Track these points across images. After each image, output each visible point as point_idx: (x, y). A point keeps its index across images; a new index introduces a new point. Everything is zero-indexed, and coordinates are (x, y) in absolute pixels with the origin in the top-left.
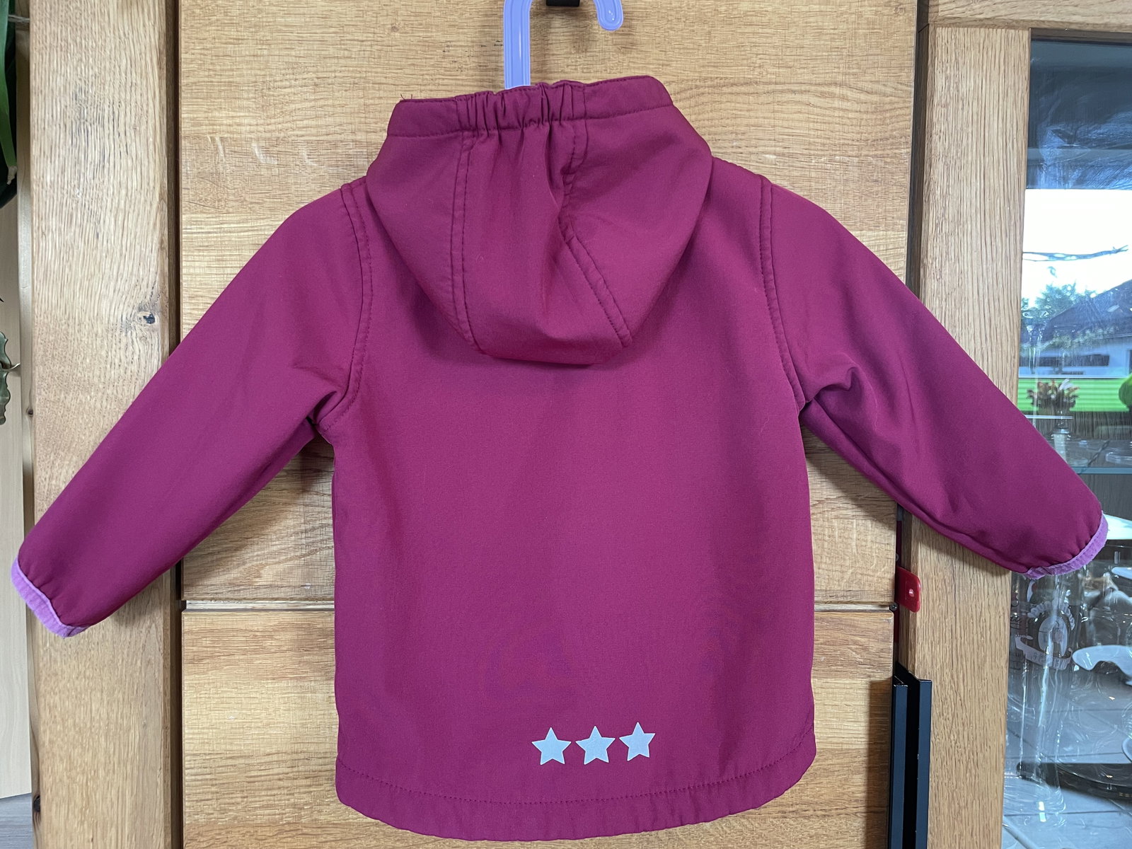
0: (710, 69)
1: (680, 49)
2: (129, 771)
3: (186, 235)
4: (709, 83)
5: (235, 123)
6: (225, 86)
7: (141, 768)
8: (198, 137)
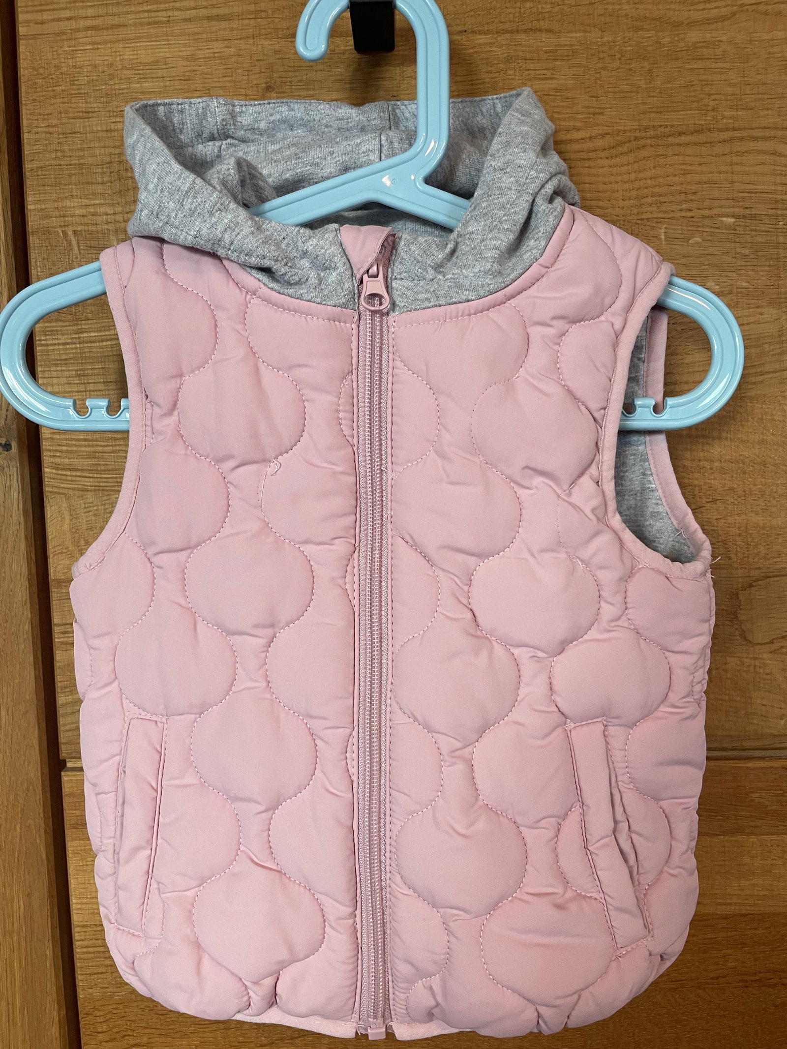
0: (652, 115)
1: (615, 93)
2: (16, 944)
3: (40, 348)
4: (652, 133)
5: (90, 212)
6: (75, 169)
7: (28, 939)
8: (47, 231)
